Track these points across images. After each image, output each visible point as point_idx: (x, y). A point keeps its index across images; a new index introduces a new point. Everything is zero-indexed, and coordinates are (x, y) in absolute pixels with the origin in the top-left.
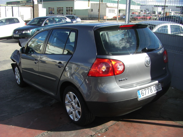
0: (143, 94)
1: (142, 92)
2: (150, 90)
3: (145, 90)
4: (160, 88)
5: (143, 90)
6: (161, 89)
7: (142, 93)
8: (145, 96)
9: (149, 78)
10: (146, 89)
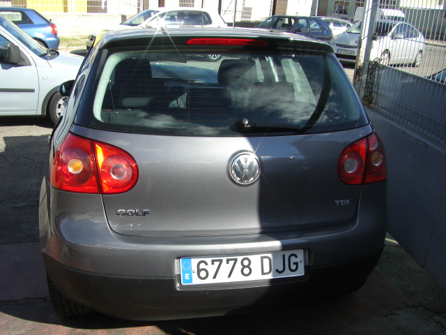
0: (203, 274)
1: (202, 266)
2: (238, 266)
3: (217, 264)
4: (293, 267)
5: (209, 260)
6: (300, 272)
7: (199, 271)
8: (210, 281)
9: (254, 224)
10: (224, 259)
